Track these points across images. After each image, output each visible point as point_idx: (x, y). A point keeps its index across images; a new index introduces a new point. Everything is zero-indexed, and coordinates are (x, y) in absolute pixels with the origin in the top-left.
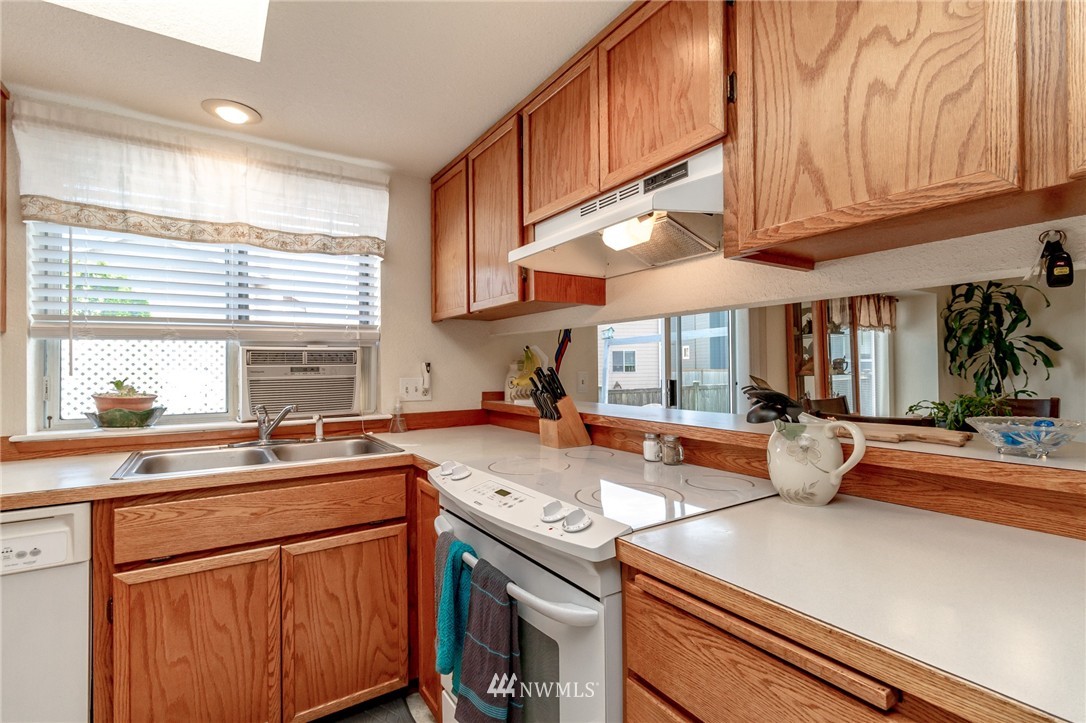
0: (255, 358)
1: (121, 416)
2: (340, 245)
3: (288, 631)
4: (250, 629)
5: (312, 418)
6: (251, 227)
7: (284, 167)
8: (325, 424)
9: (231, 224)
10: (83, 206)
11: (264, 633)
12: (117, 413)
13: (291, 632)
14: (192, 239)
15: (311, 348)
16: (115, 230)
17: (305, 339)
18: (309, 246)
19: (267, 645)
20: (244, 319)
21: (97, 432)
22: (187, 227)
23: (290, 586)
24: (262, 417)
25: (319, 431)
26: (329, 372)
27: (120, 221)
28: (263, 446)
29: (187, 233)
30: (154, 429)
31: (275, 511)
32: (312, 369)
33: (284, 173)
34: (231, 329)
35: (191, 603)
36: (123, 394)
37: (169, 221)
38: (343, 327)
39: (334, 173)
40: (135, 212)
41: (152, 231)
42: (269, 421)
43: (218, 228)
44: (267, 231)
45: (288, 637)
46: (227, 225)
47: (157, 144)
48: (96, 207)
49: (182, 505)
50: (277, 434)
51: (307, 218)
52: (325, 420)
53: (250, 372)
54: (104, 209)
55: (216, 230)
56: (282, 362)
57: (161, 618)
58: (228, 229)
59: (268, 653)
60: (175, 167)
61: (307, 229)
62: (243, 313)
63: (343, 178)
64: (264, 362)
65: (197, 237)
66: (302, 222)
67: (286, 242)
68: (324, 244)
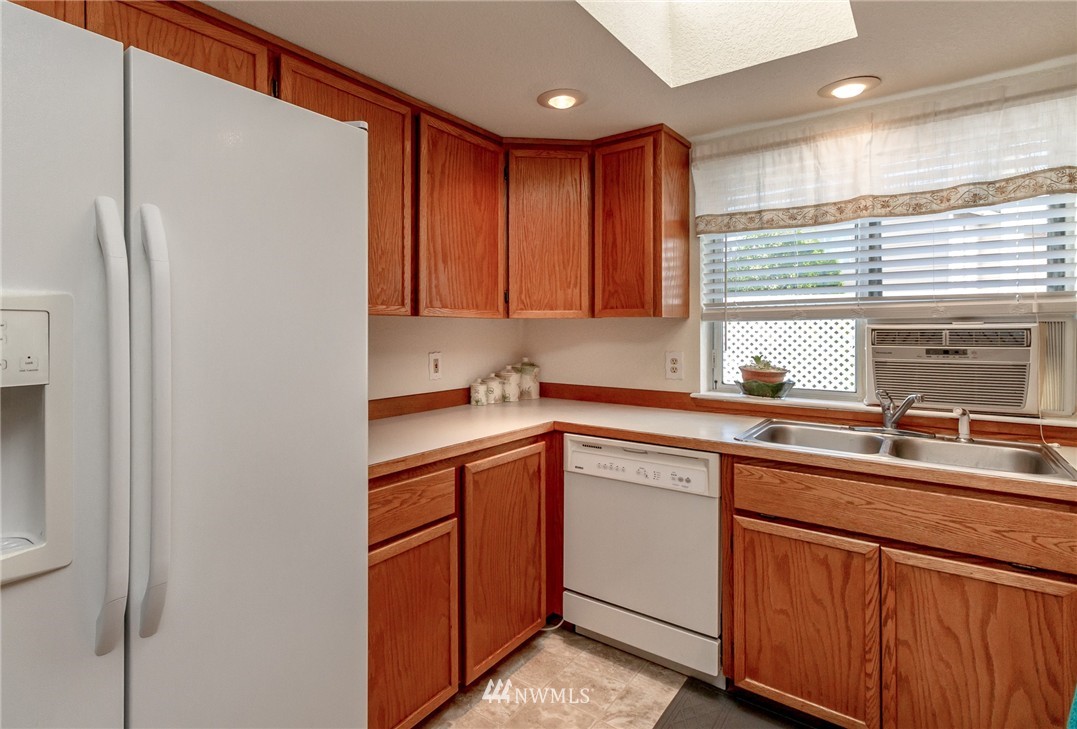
0: (881, 337)
1: (757, 386)
2: (1001, 190)
3: (888, 641)
4: (846, 617)
5: (951, 411)
6: (875, 197)
7: (918, 117)
8: (972, 423)
9: (854, 200)
10: (731, 215)
11: (862, 631)
12: (754, 384)
13: (892, 644)
14: (816, 223)
15: (956, 326)
16: (754, 229)
17: (949, 315)
18: (952, 202)
19: (865, 645)
20: (876, 295)
21: (740, 397)
22: (812, 212)
23: (891, 594)
24: (887, 402)
25: (964, 429)
26: (982, 356)
27: (757, 221)
28: (888, 435)
29: (812, 218)
30: (786, 400)
31: (873, 506)
32: (957, 352)
33: (918, 124)
34: (856, 307)
35: (791, 564)
36: (758, 368)
37: (795, 211)
38: (1011, 297)
39: (991, 99)
40: (768, 210)
41: (782, 223)
42: (895, 407)
43: (840, 207)
44: (895, 196)
45: (888, 647)
46: (849, 201)
47: (785, 144)
48: (741, 213)
49: (784, 475)
50: (904, 424)
51: (950, 167)
52: (972, 416)
53: (876, 353)
54: (746, 213)
55: (839, 209)
56: (916, 342)
57: (768, 567)
58: (850, 206)
59: (865, 652)
60: (801, 159)
61: (949, 181)
62: (875, 289)
63: (1007, 100)
64: (893, 342)
65: (820, 220)
66: (944, 174)
67: (918, 205)
68: (975, 195)
